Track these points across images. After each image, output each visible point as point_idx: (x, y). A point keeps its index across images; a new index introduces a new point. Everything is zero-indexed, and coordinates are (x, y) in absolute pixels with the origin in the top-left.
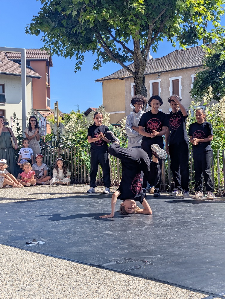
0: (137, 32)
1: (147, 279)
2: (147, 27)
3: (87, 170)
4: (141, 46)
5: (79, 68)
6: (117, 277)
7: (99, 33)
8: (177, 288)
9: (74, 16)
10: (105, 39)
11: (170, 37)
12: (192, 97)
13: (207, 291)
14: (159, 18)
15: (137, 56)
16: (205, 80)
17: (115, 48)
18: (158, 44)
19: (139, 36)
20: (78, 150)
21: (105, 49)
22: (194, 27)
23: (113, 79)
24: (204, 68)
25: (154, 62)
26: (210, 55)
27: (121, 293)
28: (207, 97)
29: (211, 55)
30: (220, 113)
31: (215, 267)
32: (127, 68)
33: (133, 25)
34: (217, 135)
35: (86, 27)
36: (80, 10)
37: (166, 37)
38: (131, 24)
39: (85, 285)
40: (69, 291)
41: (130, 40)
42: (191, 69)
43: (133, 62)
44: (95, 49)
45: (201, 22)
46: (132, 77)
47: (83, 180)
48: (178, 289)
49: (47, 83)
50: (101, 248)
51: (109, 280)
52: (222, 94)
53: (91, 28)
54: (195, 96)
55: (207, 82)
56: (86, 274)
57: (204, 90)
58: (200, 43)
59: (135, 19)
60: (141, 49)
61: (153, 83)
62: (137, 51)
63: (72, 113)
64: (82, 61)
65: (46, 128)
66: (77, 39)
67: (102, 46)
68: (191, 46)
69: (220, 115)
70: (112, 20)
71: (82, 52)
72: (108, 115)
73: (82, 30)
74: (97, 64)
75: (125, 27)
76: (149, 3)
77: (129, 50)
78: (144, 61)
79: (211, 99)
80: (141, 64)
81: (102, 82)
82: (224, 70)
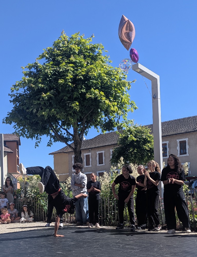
3: (44, 212)
5: (38, 145)
7: (51, 123)
9: (34, 113)
10: (55, 127)
12: (111, 164)
14: (89, 114)
15: (76, 138)
16: (119, 153)
17: (61, 133)
18: (88, 130)
19: (76, 125)
20: (38, 199)
21: (55, 133)
24: (118, 145)
25: (87, 142)
26: (122, 137)
28: (120, 164)
32: (70, 146)
36: (38, 109)
37: (93, 126)
38: (71, 118)
41: (71, 128)
42: (110, 146)
43: (73, 142)
44: (48, 133)
46: (73, 151)
47: (42, 219)
49: (17, 156)
52: (130, 161)
53: (45, 120)
54: (113, 163)
58: (116, 129)
61: (86, 155)
62: (76, 134)
64: (40, 141)
65: (17, 185)
66: (36, 127)
67: (53, 132)
68: (110, 131)
71: (40, 136)
74: (49, 143)
76: (83, 104)
77: (70, 134)
78: (80, 141)
79: (123, 165)
80: (78, 143)
81: (54, 155)
82: (131, 146)
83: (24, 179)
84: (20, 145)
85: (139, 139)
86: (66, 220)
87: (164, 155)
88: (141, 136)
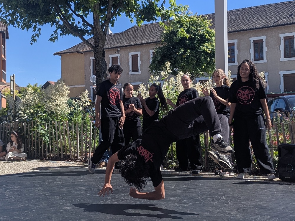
0: (97, 6)
2: (106, 1)
3: (45, 145)
5: (35, 40)
7: (58, 6)
10: (63, 12)
12: (150, 72)
15: (96, 29)
16: (164, 55)
18: (116, 19)
19: (98, 11)
20: (36, 124)
21: (64, 21)
23: (72, 52)
24: (162, 44)
25: (113, 37)
26: (168, 32)
28: (165, 72)
30: (178, 87)
32: (87, 42)
37: (124, 12)
41: (89, 15)
42: (149, 45)
43: (92, 36)
44: (53, 21)
46: (92, 51)
49: (3, 56)
52: (180, 69)
54: (154, 71)
55: (166, 58)
57: (162, 65)
58: (158, 19)
61: (112, 58)
62: (97, 25)
63: (29, 86)
65: (1, 102)
66: (35, 11)
67: (61, 19)
68: (150, 22)
69: (177, 89)
71: (39, 25)
72: (67, 88)
73: (40, 3)
74: (54, 36)
75: (84, 1)
77: (88, 24)
78: (104, 35)
79: (169, 73)
80: (101, 38)
81: (61, 56)
82: (182, 46)
83: (13, 92)
84: (8, 38)
85: (194, 35)
86: (79, 157)
87: (231, 60)
88: (197, 31)
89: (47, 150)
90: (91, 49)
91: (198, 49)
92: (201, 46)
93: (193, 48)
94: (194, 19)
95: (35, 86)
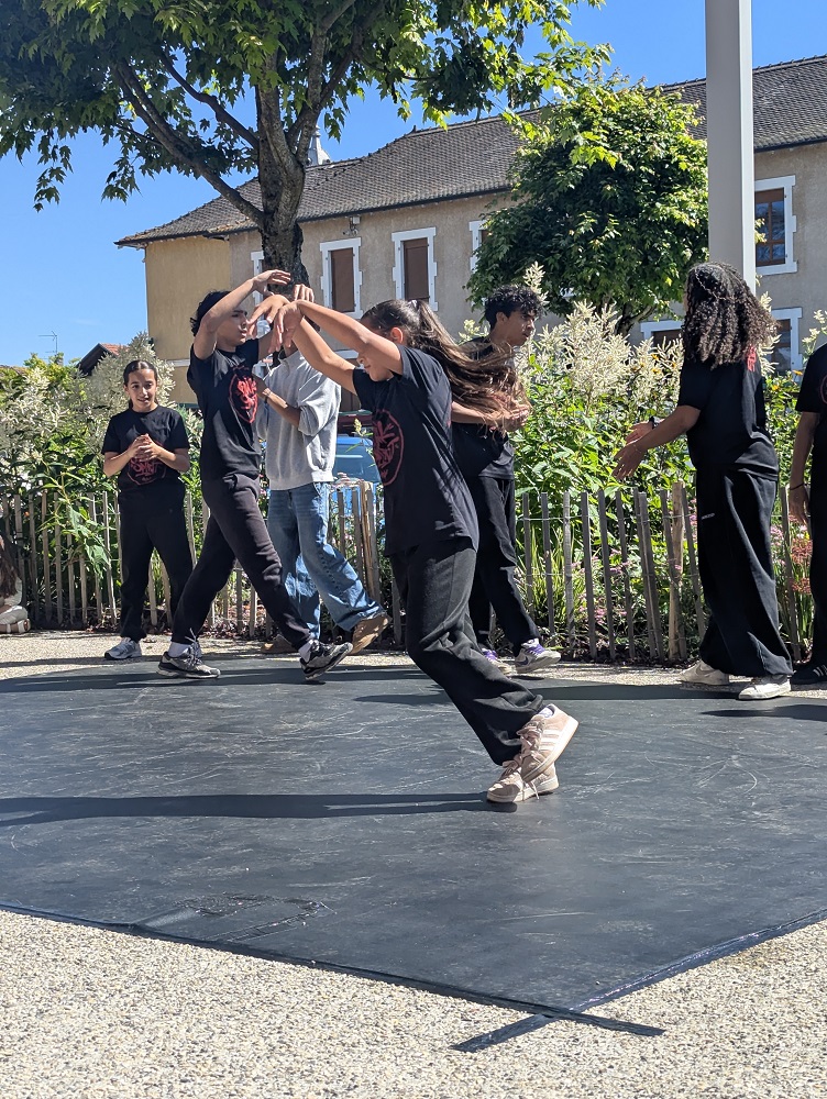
0: (268, 61)
1: (311, 966)
2: (303, 41)
3: (90, 575)
4: (283, 113)
5: (50, 193)
6: (203, 964)
7: (126, 62)
8: (420, 994)
10: (148, 86)
11: (389, 80)
12: (473, 303)
13: (526, 1000)
14: (349, 11)
15: (269, 149)
16: (520, 240)
17: (187, 118)
18: (346, 107)
19: (274, 76)
20: (56, 504)
21: (149, 121)
22: (473, 46)
23: (185, 235)
24: (515, 198)
25: (335, 175)
26: (536, 151)
27: (219, 1023)
29: (540, 148)
30: (570, 360)
31: (555, 912)
32: (234, 196)
33: (253, 34)
34: (560, 438)
35: (75, 41)
37: (374, 80)
38: (245, 29)
39: (85, 999)
40: (22, 1025)
41: (243, 92)
42: (468, 202)
43: (255, 172)
44: (109, 121)
45: (501, 28)
46: (257, 228)
47: (79, 615)
48: (423, 997)
50: (145, 862)
51: (172, 977)
52: (581, 291)
53: (92, 40)
55: (528, 250)
56: (89, 960)
57: (515, 276)
58: (499, 103)
59: (259, 12)
60: (283, 123)
61: (332, 252)
62: (271, 130)
63: (31, 364)
64: (63, 169)
66: (41, 84)
67: (139, 111)
68: (467, 114)
69: (569, 366)
70: (173, 11)
71: (62, 135)
72: (165, 370)
73: (61, 52)
74: (118, 178)
75: (220, 41)
77: (239, 129)
78: (296, 168)
80: (285, 181)
81: (145, 248)
82: (587, 203)
85: (635, 161)
87: (770, 254)
88: (644, 146)
89: (97, 595)
90: (251, 223)
91: (648, 212)
92: (658, 205)
93: (629, 210)
94: (633, 103)
95: (56, 362)
